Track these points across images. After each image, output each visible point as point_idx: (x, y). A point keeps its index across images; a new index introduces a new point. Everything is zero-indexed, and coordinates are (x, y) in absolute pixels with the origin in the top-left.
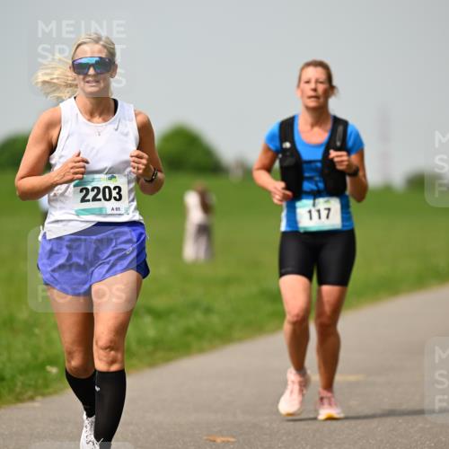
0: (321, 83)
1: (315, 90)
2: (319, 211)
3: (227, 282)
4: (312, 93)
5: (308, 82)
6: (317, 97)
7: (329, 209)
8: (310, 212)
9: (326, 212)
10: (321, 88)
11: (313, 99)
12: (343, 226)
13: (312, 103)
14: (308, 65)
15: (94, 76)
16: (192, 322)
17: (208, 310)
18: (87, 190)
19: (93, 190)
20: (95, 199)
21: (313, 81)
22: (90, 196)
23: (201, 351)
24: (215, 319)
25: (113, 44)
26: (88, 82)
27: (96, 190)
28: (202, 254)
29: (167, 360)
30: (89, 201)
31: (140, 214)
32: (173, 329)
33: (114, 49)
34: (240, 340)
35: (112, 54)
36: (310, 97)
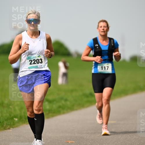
0: (105, 27)
1: (103, 29)
2: (105, 67)
3: (72, 91)
4: (102, 31)
5: (101, 27)
6: (104, 32)
7: (108, 67)
8: (102, 67)
9: (107, 68)
10: (105, 29)
11: (103, 32)
12: (112, 72)
13: (103, 34)
14: (101, 21)
15: (33, 24)
16: (60, 104)
17: (66, 100)
18: (31, 60)
19: (33, 60)
20: (34, 63)
21: (103, 27)
22: (33, 62)
23: (64, 113)
24: (68, 103)
25: (40, 14)
26: (31, 26)
27: (34, 61)
28: (64, 82)
29: (53, 116)
30: (32, 64)
31: (49, 68)
32: (55, 106)
33: (39, 16)
34: (76, 110)
35: (39, 17)
36: (102, 32)
